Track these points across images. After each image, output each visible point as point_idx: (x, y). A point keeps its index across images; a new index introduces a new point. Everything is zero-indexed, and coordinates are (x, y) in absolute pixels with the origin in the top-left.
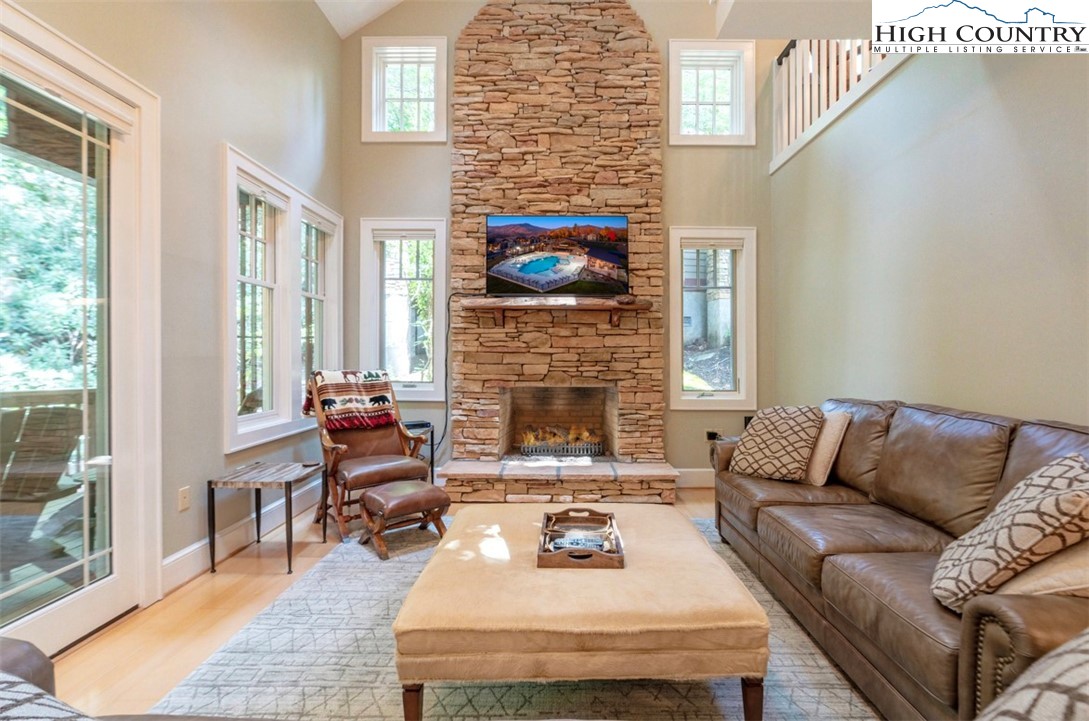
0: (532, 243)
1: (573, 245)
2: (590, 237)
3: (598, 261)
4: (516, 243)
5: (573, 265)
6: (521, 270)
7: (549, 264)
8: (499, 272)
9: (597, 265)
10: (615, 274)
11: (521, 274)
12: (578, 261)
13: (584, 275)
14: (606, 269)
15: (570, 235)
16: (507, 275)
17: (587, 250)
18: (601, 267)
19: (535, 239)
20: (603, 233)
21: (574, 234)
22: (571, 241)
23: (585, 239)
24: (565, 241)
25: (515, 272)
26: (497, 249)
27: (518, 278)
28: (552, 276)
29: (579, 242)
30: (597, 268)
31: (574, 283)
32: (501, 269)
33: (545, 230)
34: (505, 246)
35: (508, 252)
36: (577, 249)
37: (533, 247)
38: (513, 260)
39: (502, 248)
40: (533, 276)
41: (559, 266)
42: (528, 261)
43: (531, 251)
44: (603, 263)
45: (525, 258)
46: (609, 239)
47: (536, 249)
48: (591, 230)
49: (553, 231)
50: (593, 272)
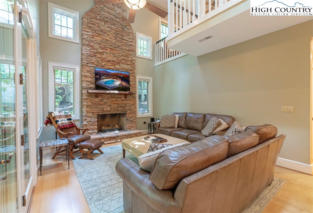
0: (107, 76)
1: (117, 77)
2: (121, 76)
3: (123, 82)
4: (103, 76)
5: (118, 83)
6: (105, 83)
7: (112, 82)
8: (99, 83)
9: (123, 83)
10: (127, 86)
11: (105, 84)
12: (119, 82)
13: (120, 86)
14: (125, 84)
15: (117, 75)
16: (101, 84)
17: (121, 79)
18: (124, 84)
19: (108, 75)
20: (124, 75)
21: (118, 75)
22: (117, 76)
23: (120, 76)
24: (116, 76)
25: (103, 84)
26: (98, 77)
27: (104, 85)
28: (113, 85)
29: (119, 77)
30: (123, 84)
31: (118, 87)
32: (99, 82)
33: (111, 73)
34: (100, 76)
35: (101, 78)
36: (118, 79)
37: (108, 77)
38: (103, 80)
39: (99, 77)
40: (108, 85)
41: (114, 83)
42: (106, 81)
43: (107, 78)
44: (124, 83)
45: (106, 80)
46: (126, 77)
47: (108, 78)
48: (121, 74)
49: (112, 73)
50: (122, 85)
